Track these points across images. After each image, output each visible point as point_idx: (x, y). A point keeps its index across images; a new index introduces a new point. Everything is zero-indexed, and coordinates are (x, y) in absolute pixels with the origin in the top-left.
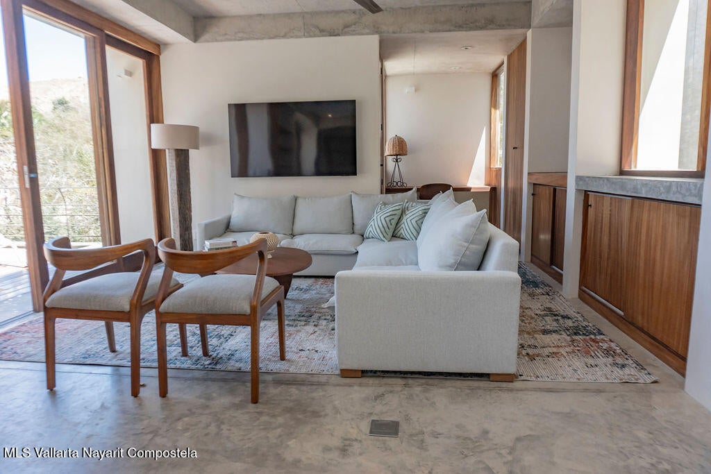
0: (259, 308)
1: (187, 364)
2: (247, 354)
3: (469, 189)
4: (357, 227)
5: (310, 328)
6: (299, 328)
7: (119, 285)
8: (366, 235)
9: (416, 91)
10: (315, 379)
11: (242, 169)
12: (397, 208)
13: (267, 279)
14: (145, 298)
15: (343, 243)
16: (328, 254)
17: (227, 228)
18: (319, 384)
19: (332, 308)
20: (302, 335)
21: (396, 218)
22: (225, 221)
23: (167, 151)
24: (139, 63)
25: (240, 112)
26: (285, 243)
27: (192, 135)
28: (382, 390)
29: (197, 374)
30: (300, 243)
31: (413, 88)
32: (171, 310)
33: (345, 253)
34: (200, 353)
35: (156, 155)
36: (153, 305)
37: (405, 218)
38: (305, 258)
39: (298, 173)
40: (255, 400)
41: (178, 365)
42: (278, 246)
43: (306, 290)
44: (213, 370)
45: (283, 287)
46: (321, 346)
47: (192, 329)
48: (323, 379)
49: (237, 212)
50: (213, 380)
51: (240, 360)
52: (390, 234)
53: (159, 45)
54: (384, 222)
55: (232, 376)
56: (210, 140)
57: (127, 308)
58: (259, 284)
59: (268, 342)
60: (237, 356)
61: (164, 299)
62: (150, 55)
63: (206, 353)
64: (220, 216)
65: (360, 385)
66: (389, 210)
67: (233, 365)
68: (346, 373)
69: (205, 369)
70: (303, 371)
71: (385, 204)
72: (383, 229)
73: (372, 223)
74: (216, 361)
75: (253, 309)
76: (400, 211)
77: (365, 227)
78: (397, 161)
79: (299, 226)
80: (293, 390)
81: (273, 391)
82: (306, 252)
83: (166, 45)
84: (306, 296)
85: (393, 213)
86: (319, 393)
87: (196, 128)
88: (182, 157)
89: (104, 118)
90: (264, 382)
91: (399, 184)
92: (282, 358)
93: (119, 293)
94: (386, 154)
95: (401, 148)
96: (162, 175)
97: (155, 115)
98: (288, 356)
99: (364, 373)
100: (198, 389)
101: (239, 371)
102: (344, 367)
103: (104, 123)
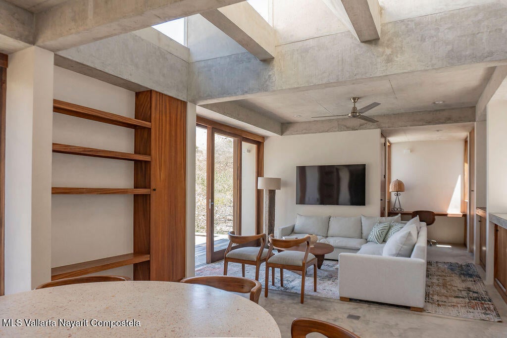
0: (306, 264)
1: (274, 288)
2: (300, 288)
3: (446, 215)
4: (364, 235)
5: (330, 282)
6: (325, 281)
7: (252, 251)
8: (368, 240)
9: (411, 151)
10: (328, 300)
11: (302, 200)
12: (386, 225)
13: (310, 254)
14: (262, 257)
15: (353, 243)
16: (344, 248)
17: (293, 231)
18: (330, 301)
19: (337, 269)
20: (326, 284)
21: (386, 231)
22: (292, 228)
23: (264, 190)
24: (254, 147)
25: (302, 171)
26: (323, 241)
27: (277, 183)
28: (357, 307)
29: (278, 292)
30: (331, 241)
31: (409, 151)
32: (271, 262)
33: (354, 248)
34: (280, 285)
35: (259, 193)
36: (265, 260)
37: (391, 231)
38: (330, 248)
39: (337, 203)
40: (302, 302)
41: (271, 288)
42: (318, 242)
43: (332, 266)
44: (285, 292)
45: (317, 259)
46: (333, 289)
47: (277, 270)
48: (331, 300)
49: (299, 223)
50: (286, 295)
51: (297, 290)
52: (382, 240)
53: (264, 138)
54: (378, 233)
55: (293, 294)
56: (286, 184)
57: (255, 259)
58: (306, 256)
59: (310, 285)
60: (295, 288)
61: (269, 258)
62: (259, 143)
63: (282, 285)
64: (289, 225)
65: (348, 304)
66: (381, 226)
67: (293, 291)
68: (343, 299)
69: (281, 291)
70: (324, 296)
71: (380, 223)
72: (377, 237)
73: (372, 233)
74: (286, 289)
75: (304, 264)
76: (388, 227)
77: (368, 235)
78: (397, 195)
79: (331, 232)
80: (319, 302)
81: (309, 301)
82: (332, 246)
83: (267, 137)
84: (331, 269)
85: (384, 228)
86: (328, 304)
87: (280, 179)
88: (272, 194)
89: (239, 176)
90: (306, 298)
91: (399, 209)
92: (315, 291)
93: (253, 254)
94: (390, 191)
95: (400, 187)
96: (261, 202)
97: (259, 172)
98: (317, 291)
99: (351, 300)
100: (280, 297)
101: (296, 293)
102: (342, 296)
103: (239, 178)
